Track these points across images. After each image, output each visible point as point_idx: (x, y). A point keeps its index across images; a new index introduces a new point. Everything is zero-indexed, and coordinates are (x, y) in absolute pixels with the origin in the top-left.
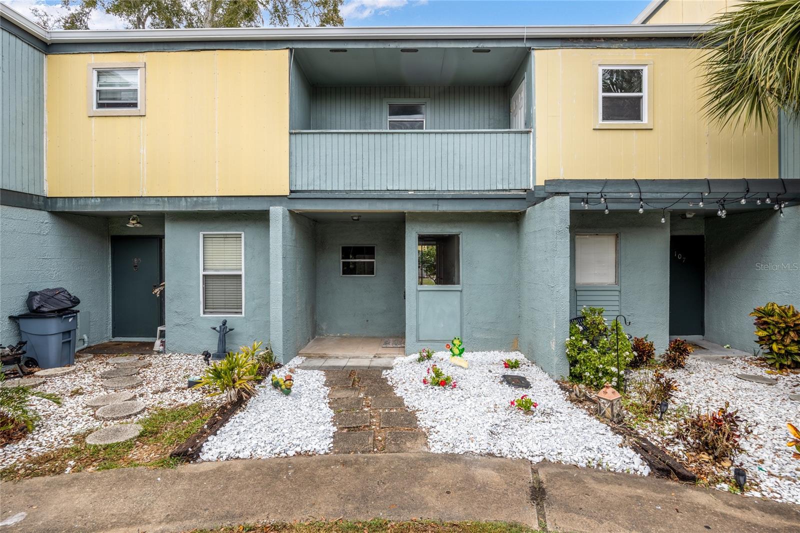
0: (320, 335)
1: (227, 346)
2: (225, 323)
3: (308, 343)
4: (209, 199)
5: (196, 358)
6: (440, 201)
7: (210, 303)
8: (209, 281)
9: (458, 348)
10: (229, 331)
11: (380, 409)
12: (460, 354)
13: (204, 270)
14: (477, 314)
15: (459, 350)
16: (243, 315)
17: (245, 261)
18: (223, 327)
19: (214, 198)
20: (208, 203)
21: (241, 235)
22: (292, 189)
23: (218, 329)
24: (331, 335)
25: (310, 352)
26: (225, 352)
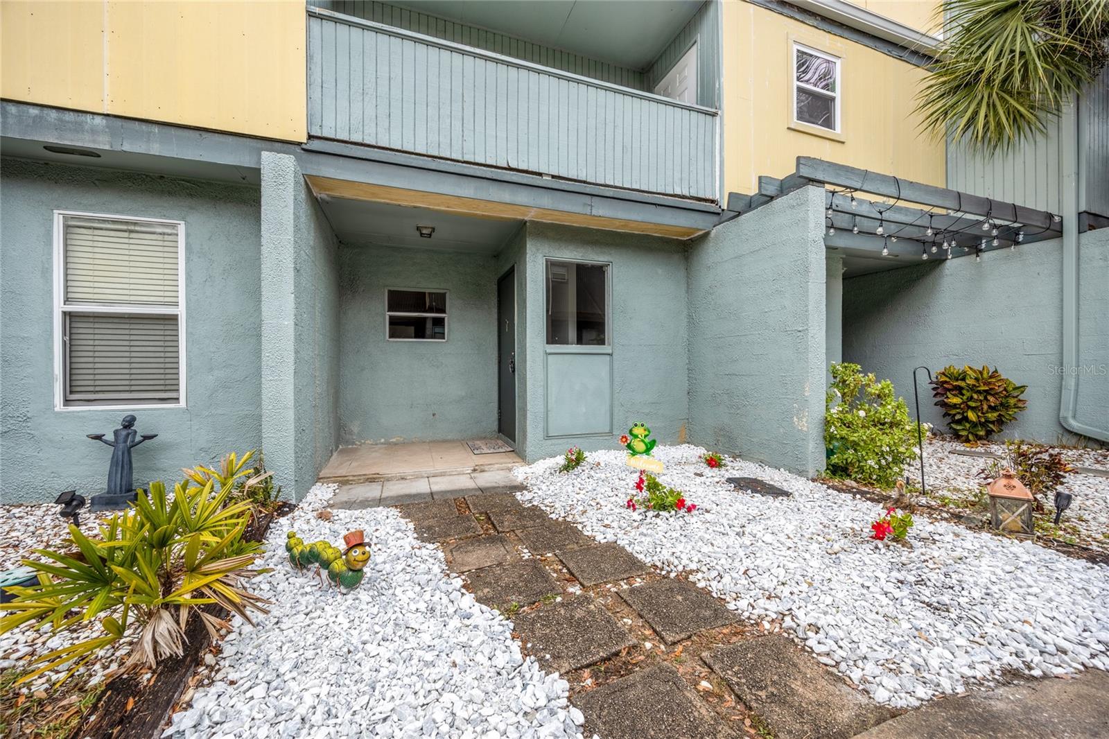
0: (347, 442)
1: (135, 476)
2: (129, 423)
3: (330, 457)
4: (82, 118)
5: (40, 513)
6: (594, 198)
7: (83, 380)
8: (82, 328)
9: (643, 441)
10: (140, 442)
11: (606, 583)
12: (648, 451)
13: (67, 300)
14: (633, 391)
15: (646, 445)
16: (183, 403)
17: (187, 286)
18: (124, 433)
19: (98, 120)
20: (78, 128)
21: (174, 226)
22: (312, 134)
23: (110, 437)
24: (368, 442)
25: (344, 474)
26: (130, 490)
